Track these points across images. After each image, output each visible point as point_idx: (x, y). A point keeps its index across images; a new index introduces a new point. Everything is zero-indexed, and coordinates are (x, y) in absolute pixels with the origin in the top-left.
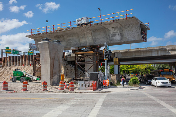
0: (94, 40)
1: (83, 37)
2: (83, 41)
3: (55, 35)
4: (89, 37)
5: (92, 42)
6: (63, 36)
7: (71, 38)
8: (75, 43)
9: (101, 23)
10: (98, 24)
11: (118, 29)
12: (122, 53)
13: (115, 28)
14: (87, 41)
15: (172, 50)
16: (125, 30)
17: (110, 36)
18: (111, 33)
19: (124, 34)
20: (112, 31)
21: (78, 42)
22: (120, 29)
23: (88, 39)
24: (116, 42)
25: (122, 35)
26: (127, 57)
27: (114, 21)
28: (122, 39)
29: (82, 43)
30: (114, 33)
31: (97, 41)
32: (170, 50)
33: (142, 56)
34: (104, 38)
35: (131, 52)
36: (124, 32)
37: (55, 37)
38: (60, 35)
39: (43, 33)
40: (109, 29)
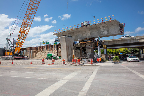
0: (91, 35)
1: (85, 33)
2: (85, 35)
3: (69, 32)
4: (88, 33)
5: (90, 35)
6: (73, 33)
7: (77, 34)
8: (80, 37)
9: (95, 24)
10: (93, 25)
11: (106, 27)
12: (108, 42)
13: (104, 27)
14: (87, 35)
15: (140, 39)
16: (110, 28)
17: (101, 32)
18: (102, 30)
19: (109, 30)
20: (102, 29)
21: (82, 36)
22: (107, 27)
23: (88, 34)
24: (105, 35)
25: (108, 31)
26: (112, 44)
27: (103, 23)
28: (108, 33)
29: (84, 37)
30: (103, 30)
31: (93, 35)
32: (139, 39)
33: (121, 43)
34: (97, 33)
35: (114, 41)
36: (109, 29)
37: (69, 34)
38: (72, 33)
39: (62, 32)
40: (100, 28)
